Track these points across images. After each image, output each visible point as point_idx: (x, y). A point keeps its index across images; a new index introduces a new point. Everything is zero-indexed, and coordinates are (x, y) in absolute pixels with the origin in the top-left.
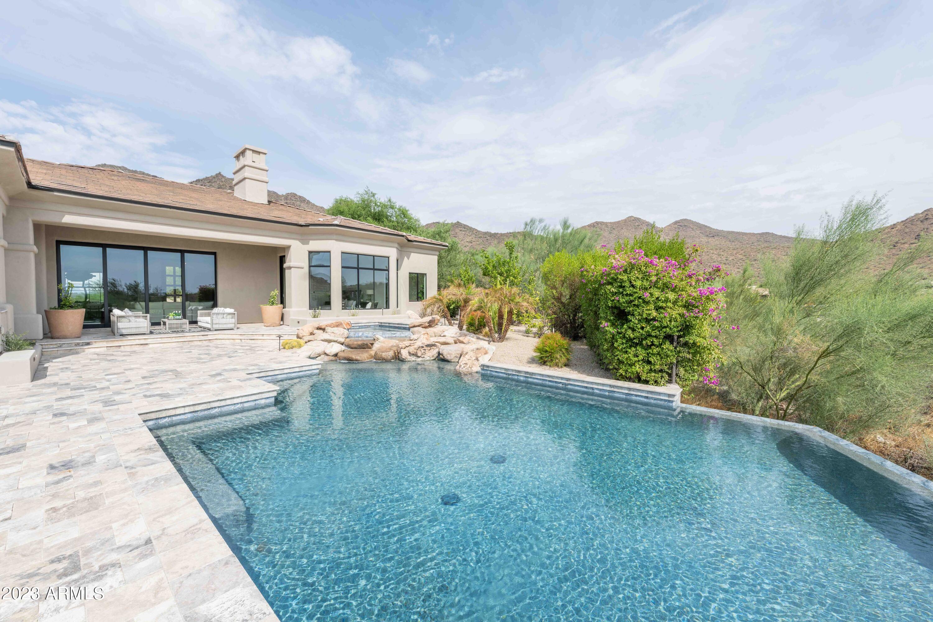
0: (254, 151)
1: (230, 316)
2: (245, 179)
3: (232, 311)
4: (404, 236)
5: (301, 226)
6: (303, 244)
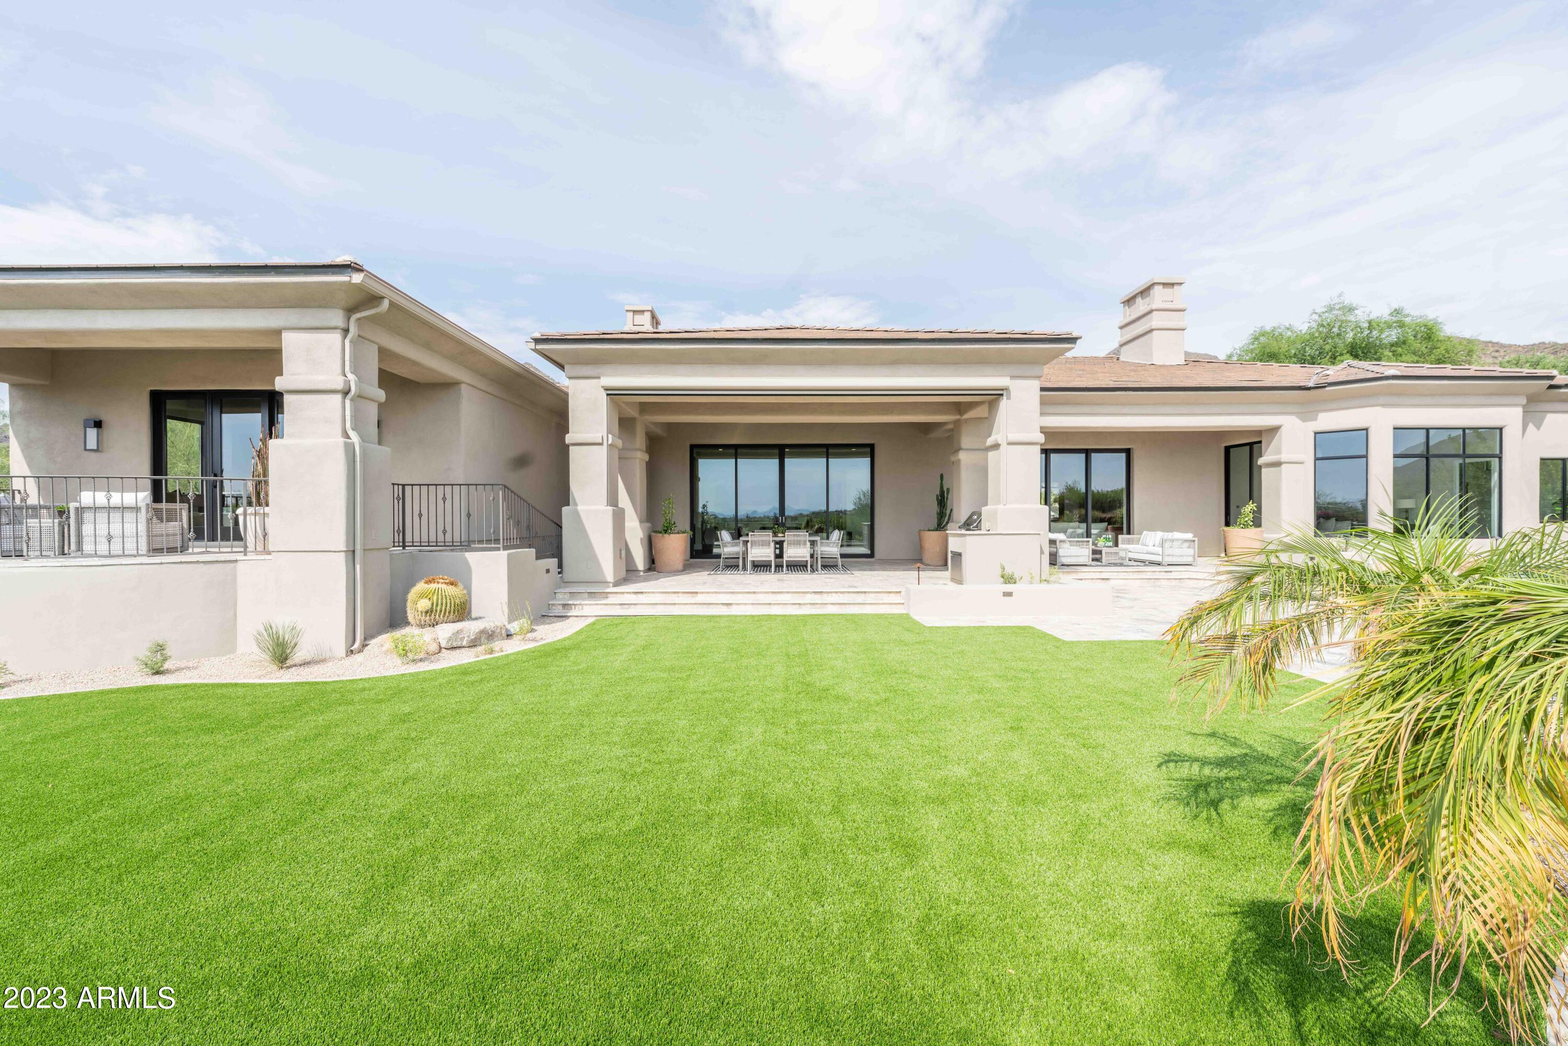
0: (1165, 285)
1: (1186, 544)
2: (1151, 331)
3: (1189, 536)
4: (1552, 378)
5: (1309, 389)
6: (1304, 421)
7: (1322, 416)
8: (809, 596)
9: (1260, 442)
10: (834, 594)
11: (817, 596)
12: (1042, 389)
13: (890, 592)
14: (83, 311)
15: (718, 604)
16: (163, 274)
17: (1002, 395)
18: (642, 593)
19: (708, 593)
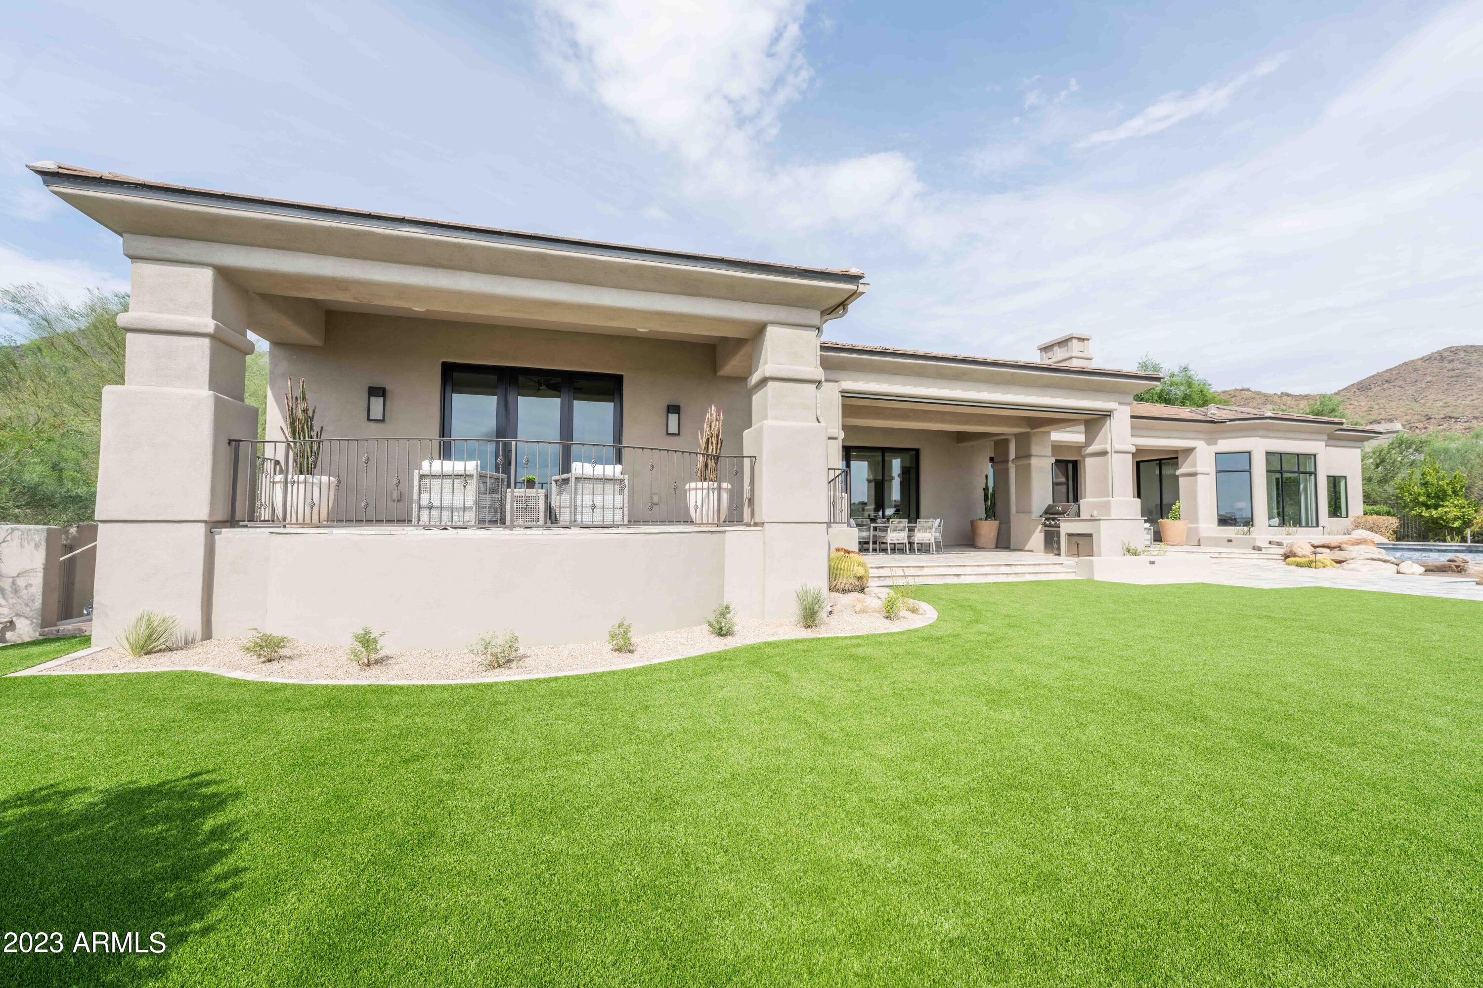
0: (1079, 339)
4: (1342, 424)
5: (1215, 423)
6: (1208, 445)
7: (1220, 442)
8: (1002, 567)
9: (1177, 458)
10: (1019, 567)
11: (1008, 568)
12: (1132, 417)
13: (1055, 564)
14: (589, 287)
15: (950, 575)
16: (701, 264)
17: (1110, 415)
18: (883, 567)
19: (932, 566)
